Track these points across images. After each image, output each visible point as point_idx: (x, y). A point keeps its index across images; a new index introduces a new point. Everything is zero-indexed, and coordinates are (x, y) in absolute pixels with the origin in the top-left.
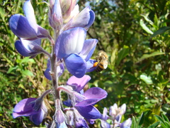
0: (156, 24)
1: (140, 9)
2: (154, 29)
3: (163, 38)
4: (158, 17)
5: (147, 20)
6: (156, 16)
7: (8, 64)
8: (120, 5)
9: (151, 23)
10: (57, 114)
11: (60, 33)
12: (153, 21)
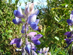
0: (60, 18)
1: (54, 14)
2: (59, 20)
3: (63, 24)
4: (61, 16)
5: (57, 17)
6: (60, 15)
7: (2, 32)
8: (46, 12)
9: (59, 18)
10: (27, 42)
11: (28, 17)
12: (59, 17)
